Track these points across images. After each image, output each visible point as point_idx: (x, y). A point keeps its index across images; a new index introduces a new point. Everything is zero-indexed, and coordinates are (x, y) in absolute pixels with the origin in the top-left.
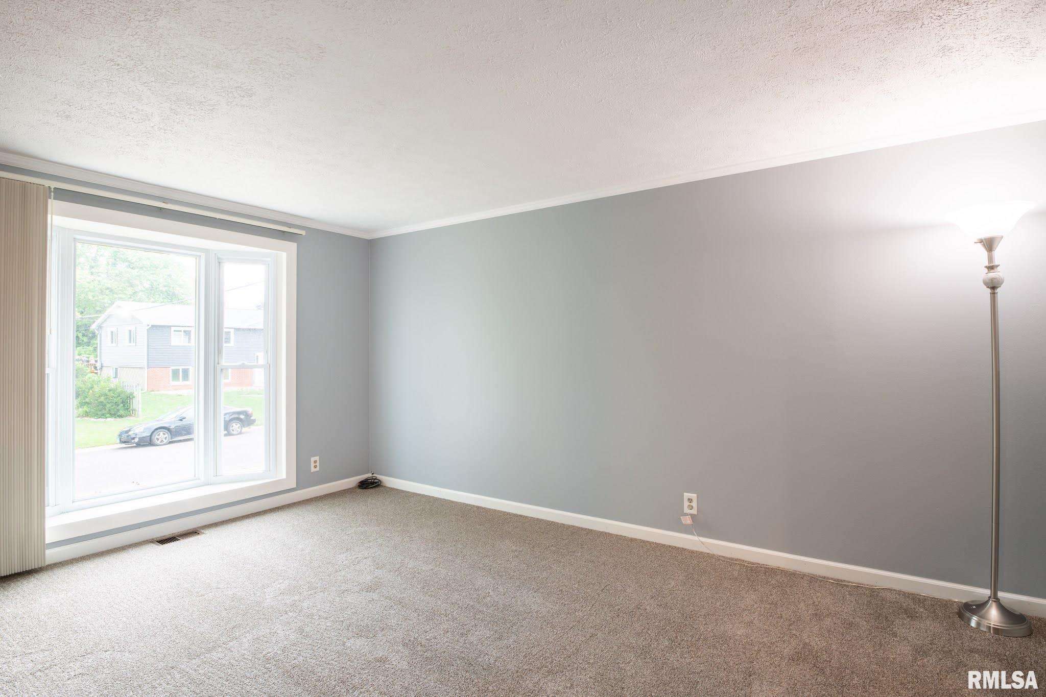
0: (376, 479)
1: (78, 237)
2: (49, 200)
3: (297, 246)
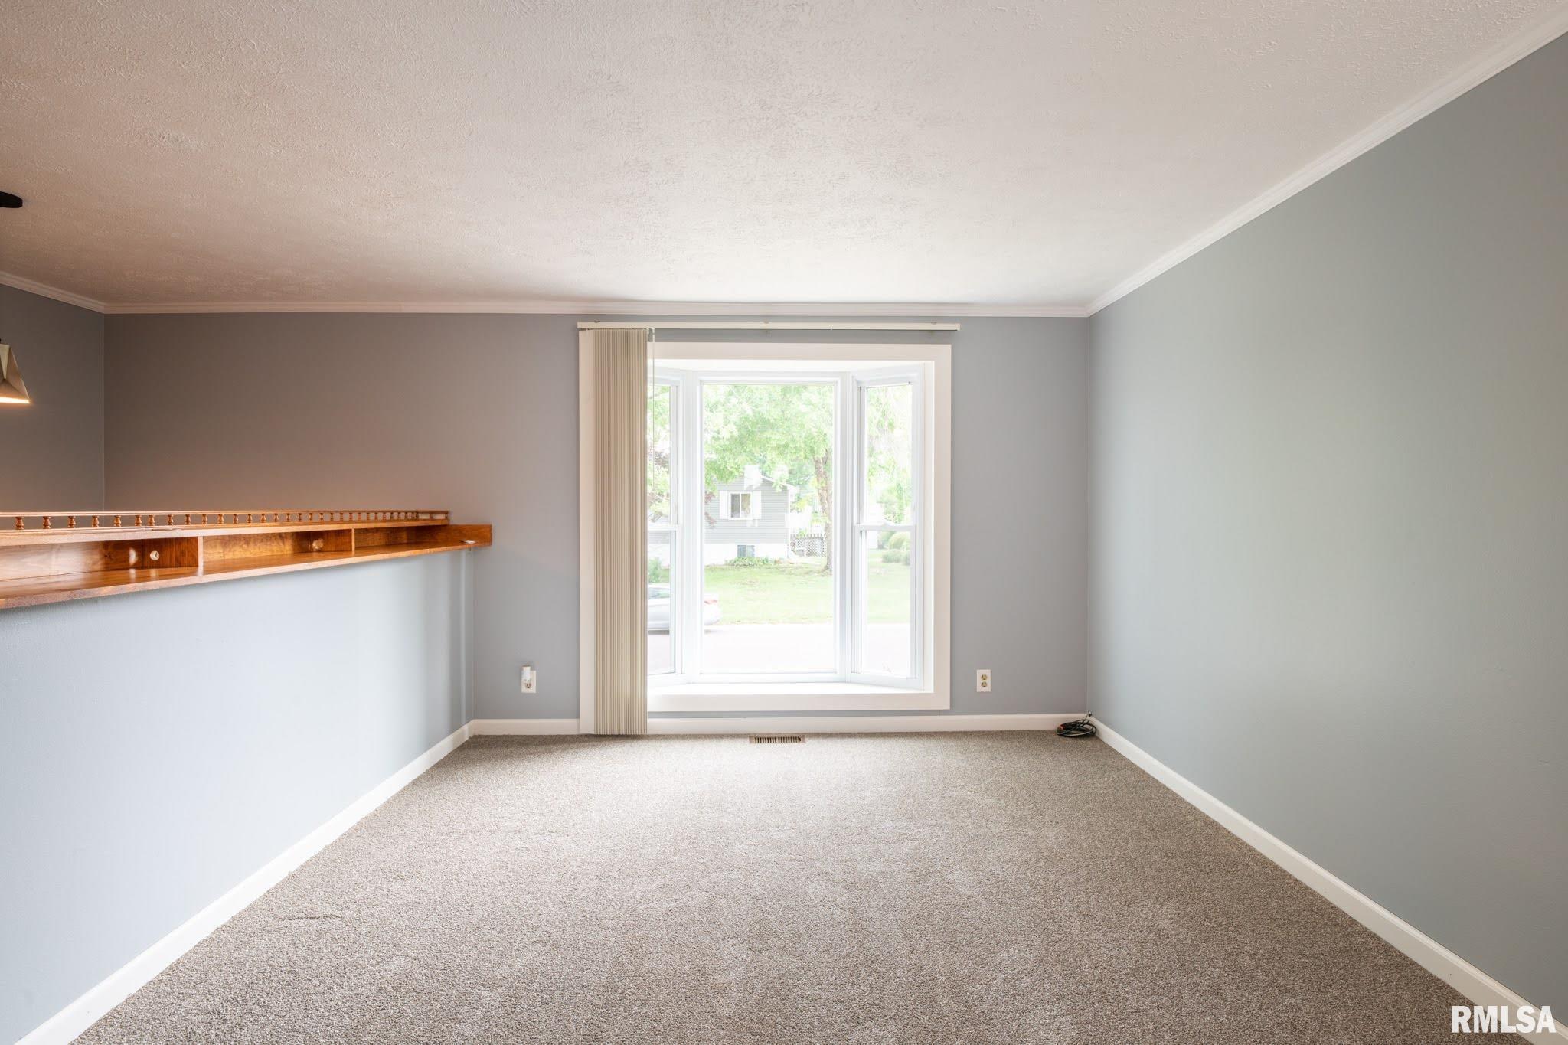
0: (1087, 724)
1: (704, 378)
2: (649, 344)
3: (952, 348)
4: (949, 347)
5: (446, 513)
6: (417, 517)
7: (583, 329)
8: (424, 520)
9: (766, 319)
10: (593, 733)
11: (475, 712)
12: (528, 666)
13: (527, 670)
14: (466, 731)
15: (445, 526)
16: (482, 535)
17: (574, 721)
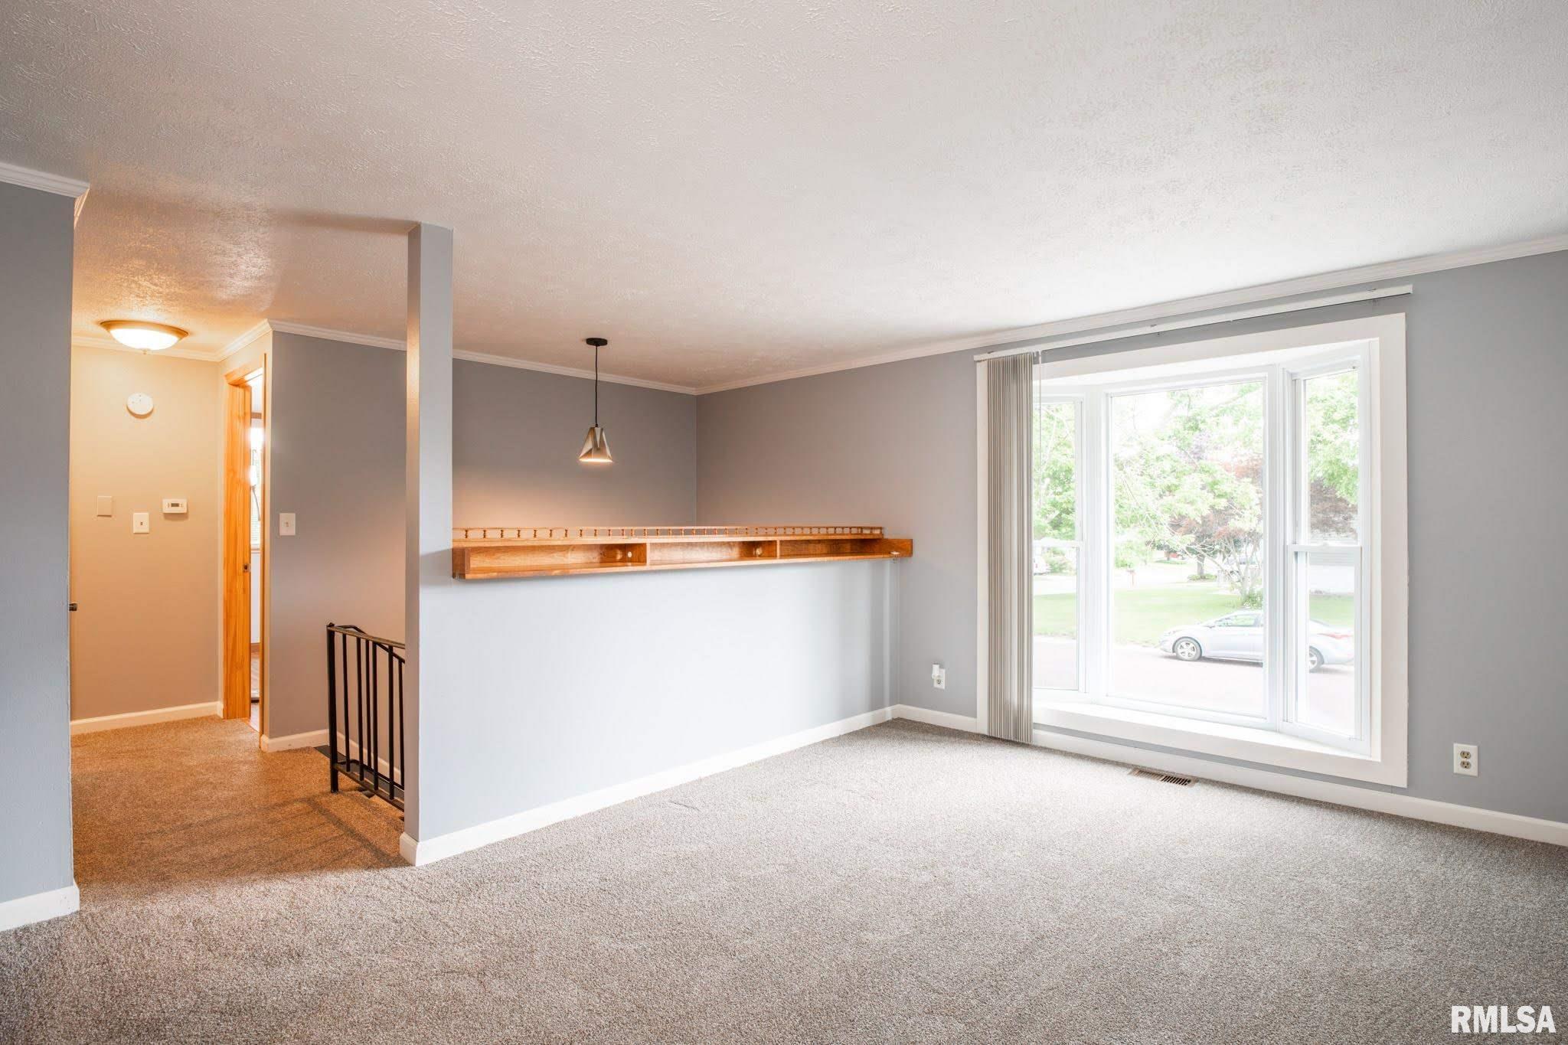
2: (1034, 366)
3: (1406, 316)
4: (1403, 315)
5: (881, 528)
6: (862, 531)
7: (979, 361)
8: (866, 534)
9: (1153, 323)
10: (986, 733)
11: (897, 698)
12: (937, 664)
13: (936, 667)
14: (889, 712)
15: (879, 539)
16: (904, 548)
17: (973, 719)
